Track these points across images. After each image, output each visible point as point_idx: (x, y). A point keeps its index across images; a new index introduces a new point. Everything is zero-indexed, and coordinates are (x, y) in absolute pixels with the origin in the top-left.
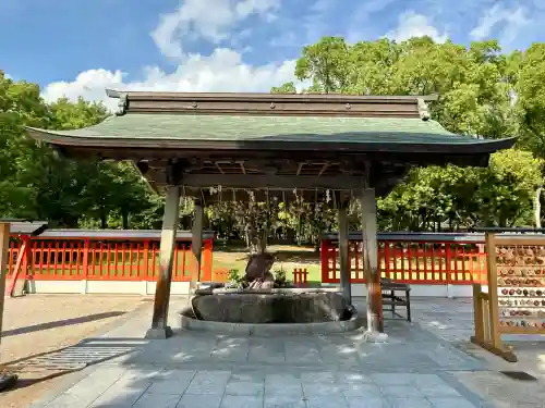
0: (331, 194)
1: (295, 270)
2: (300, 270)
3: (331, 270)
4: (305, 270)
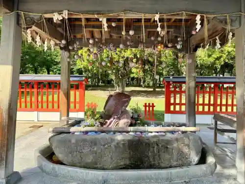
0: (202, 20)
1: (146, 104)
2: (149, 104)
3: (172, 104)
4: (153, 104)
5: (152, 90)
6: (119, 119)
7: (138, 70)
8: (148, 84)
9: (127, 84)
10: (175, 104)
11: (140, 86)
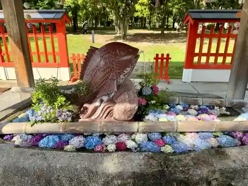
1: (157, 55)
2: (163, 55)
3: (196, 55)
4: (168, 55)
5: (160, 32)
6: (112, 101)
7: (143, 8)
8: (154, 26)
9: (129, 26)
10: (200, 54)
11: (145, 28)
